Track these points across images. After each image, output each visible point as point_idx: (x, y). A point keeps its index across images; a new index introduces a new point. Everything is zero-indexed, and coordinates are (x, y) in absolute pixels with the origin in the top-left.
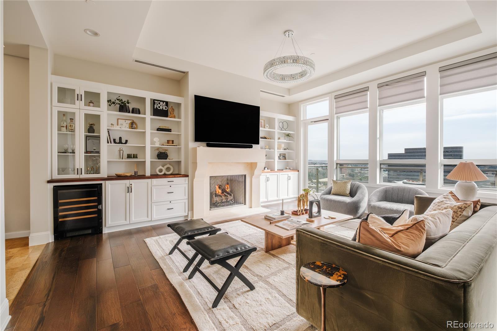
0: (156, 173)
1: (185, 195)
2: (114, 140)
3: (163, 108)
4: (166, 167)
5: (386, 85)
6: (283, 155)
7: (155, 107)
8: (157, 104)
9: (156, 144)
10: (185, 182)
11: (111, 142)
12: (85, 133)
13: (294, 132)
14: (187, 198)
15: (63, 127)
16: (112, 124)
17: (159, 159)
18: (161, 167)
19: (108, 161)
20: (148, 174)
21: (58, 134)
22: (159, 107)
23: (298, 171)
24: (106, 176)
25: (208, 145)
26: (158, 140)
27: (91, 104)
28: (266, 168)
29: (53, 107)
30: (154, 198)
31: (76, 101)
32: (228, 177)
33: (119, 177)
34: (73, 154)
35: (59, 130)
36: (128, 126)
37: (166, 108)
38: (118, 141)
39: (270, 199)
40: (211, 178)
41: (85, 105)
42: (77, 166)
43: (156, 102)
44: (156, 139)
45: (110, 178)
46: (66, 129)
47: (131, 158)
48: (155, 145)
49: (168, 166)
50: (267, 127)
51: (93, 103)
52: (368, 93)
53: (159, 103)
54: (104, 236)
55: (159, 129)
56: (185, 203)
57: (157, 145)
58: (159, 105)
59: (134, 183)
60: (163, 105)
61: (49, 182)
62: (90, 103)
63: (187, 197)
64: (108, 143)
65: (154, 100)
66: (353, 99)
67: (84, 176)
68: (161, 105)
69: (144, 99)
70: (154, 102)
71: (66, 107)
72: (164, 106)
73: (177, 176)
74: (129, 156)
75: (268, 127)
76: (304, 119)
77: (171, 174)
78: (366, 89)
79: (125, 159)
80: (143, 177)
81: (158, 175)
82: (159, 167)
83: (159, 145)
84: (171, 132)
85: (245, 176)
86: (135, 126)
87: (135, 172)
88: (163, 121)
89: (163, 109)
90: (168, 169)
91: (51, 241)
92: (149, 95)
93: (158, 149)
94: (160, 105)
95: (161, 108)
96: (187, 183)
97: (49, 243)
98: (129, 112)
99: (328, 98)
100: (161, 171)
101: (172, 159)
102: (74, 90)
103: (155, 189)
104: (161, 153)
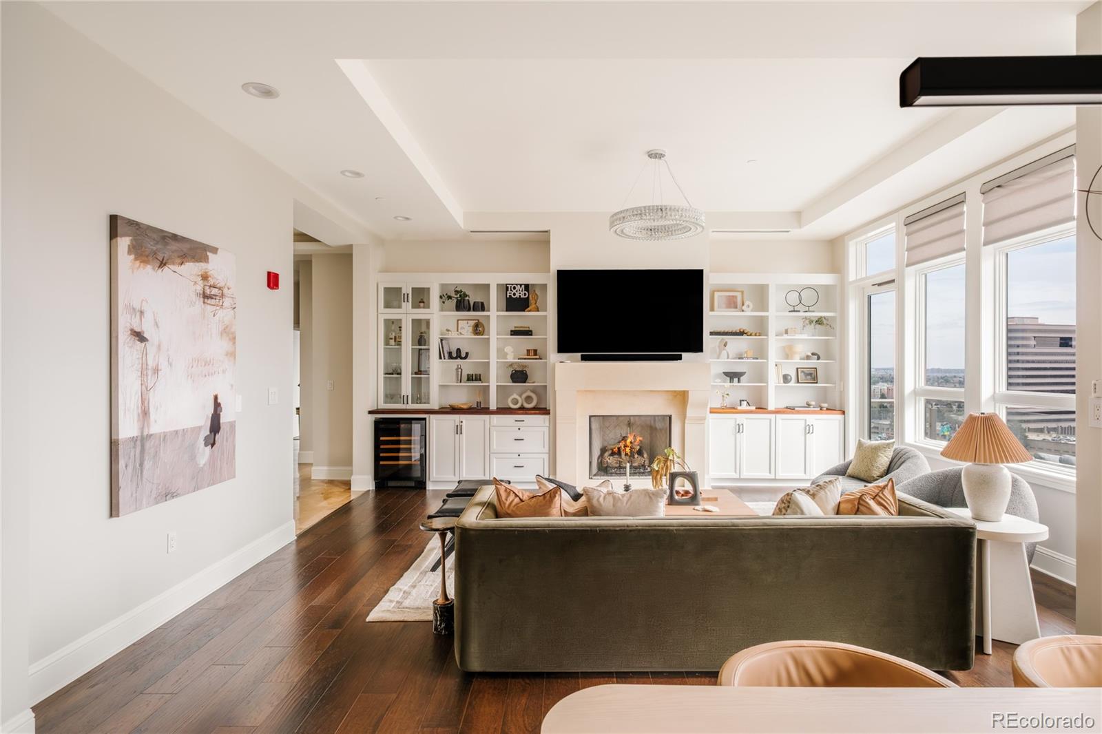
0: (508, 405)
1: (544, 447)
2: (450, 354)
3: (521, 294)
4: (524, 396)
5: (999, 186)
6: (808, 372)
7: (508, 294)
8: (511, 290)
9: (508, 357)
10: (544, 422)
11: (444, 356)
12: (412, 345)
13: (836, 312)
14: (548, 452)
15: (392, 339)
16: (448, 330)
17: (514, 382)
18: (516, 396)
19: (441, 386)
20: (493, 406)
21: (385, 349)
22: (514, 294)
23: (844, 413)
24: (436, 407)
25: (584, 358)
26: (512, 350)
27: (422, 305)
28: (745, 402)
29: (379, 315)
30: (494, 446)
31: (403, 303)
32: (630, 420)
33: (454, 410)
34: (399, 376)
35: (387, 343)
36: (471, 329)
37: (525, 294)
38: (454, 355)
39: (745, 475)
40: (592, 419)
41: (412, 308)
42: (403, 393)
43: (509, 286)
44: (508, 349)
45: (443, 411)
46: (395, 341)
47: (473, 380)
48: (507, 359)
49: (529, 394)
50: (749, 306)
51: (424, 302)
52: (965, 209)
53: (514, 288)
54: (427, 492)
55: (515, 333)
56: (544, 459)
57: (511, 359)
58: (514, 291)
59: (466, 419)
61: (370, 412)
62: (420, 302)
63: (546, 450)
64: (441, 358)
65: (506, 284)
66: (939, 226)
67: (411, 406)
69: (487, 286)
70: (504, 288)
71: (393, 314)
72: (522, 291)
73: (530, 412)
74: (470, 378)
75: (751, 306)
76: (859, 277)
77: (534, 408)
78: (959, 201)
79: (465, 382)
80: (485, 411)
81: (510, 408)
82: (512, 395)
83: (514, 359)
84: (531, 335)
85: (670, 417)
86: (481, 329)
87: (477, 402)
88: (520, 319)
89: (520, 296)
90: (528, 399)
91: (371, 489)
92: (495, 279)
93: (511, 365)
94: (516, 290)
95: (517, 295)
96: (548, 425)
97: (369, 491)
98: (469, 310)
99: (894, 224)
100: (515, 402)
101: (534, 383)
102: (401, 288)
103: (495, 433)
104: (516, 371)
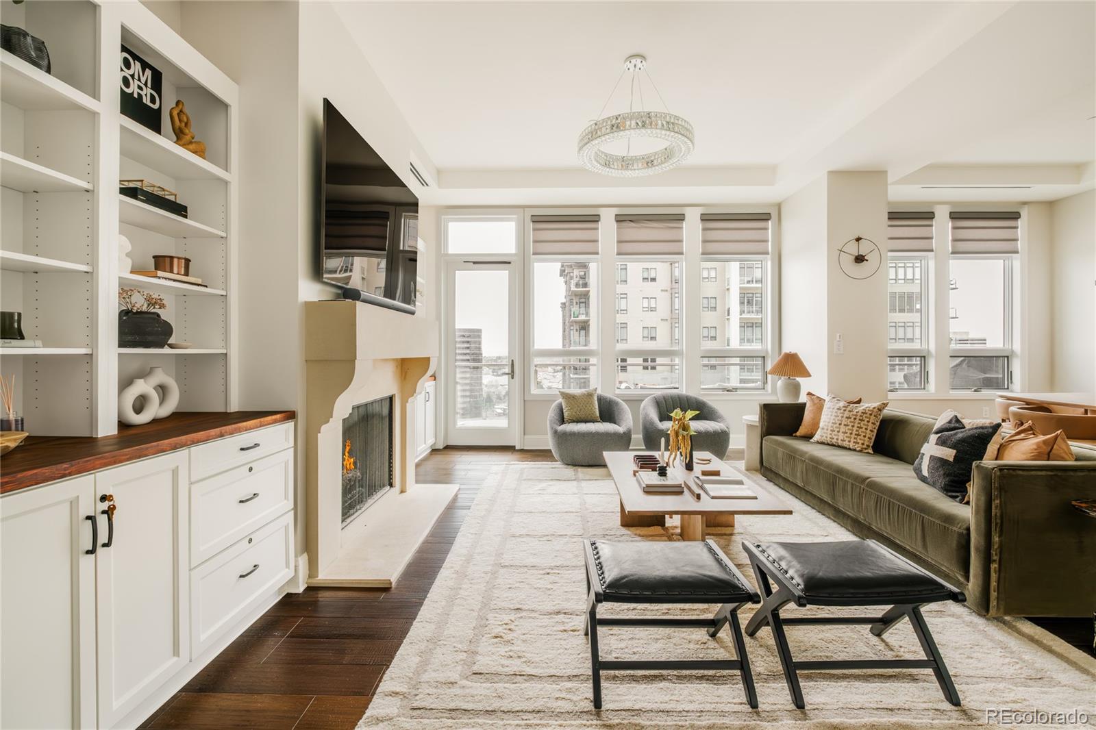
3: (143, 93)
5: (630, 221)
10: (287, 438)
14: (293, 506)
23: (436, 378)
56: (287, 527)
60: (143, 80)
68: (132, 76)
72: (146, 84)
73: (264, 419)
78: (596, 219)
84: (186, 217)
85: (391, 399)
89: (140, 95)
94: (131, 72)
96: (293, 444)
99: (515, 216)
